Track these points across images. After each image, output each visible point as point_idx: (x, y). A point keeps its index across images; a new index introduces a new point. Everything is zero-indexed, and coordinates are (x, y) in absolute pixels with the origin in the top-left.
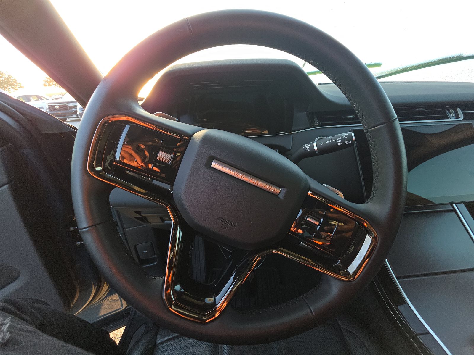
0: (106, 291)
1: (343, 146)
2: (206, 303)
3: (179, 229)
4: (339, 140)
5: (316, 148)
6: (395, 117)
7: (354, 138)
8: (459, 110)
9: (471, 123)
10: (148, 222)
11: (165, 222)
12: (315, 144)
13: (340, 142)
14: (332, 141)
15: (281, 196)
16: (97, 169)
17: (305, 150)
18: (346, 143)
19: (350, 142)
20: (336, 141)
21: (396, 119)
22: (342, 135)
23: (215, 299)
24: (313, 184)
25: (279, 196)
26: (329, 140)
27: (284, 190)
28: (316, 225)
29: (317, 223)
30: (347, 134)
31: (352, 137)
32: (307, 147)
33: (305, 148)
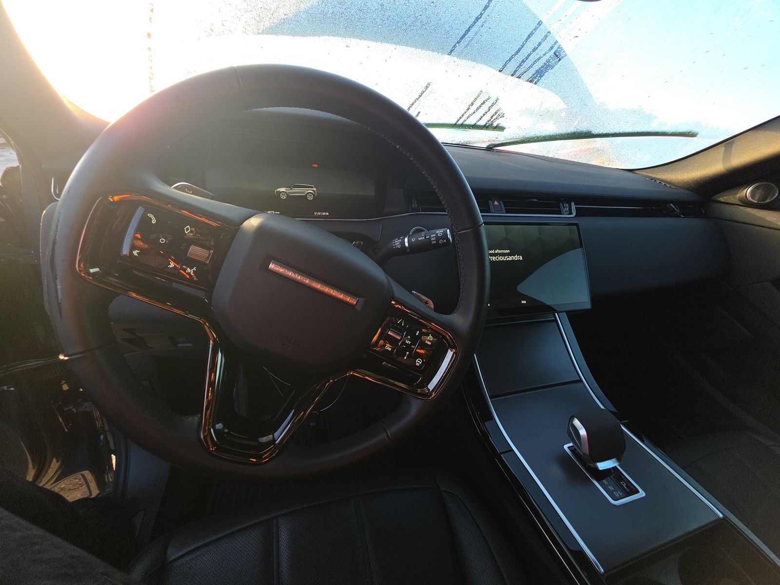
0: (55, 474)
1: (437, 246)
2: (260, 442)
3: (220, 354)
4: (433, 237)
5: (407, 244)
6: (480, 222)
7: (449, 237)
8: (573, 204)
9: (577, 222)
10: (147, 346)
11: (180, 345)
12: (406, 240)
13: (434, 240)
14: (425, 237)
15: (358, 307)
16: (92, 271)
17: (395, 246)
18: (441, 242)
19: (445, 241)
20: (430, 238)
21: (482, 224)
22: (437, 232)
23: (273, 436)
24: (399, 291)
25: (356, 307)
26: (422, 237)
27: (362, 300)
28: (398, 339)
29: (399, 338)
30: (442, 231)
31: (447, 235)
32: (397, 243)
33: (395, 244)
